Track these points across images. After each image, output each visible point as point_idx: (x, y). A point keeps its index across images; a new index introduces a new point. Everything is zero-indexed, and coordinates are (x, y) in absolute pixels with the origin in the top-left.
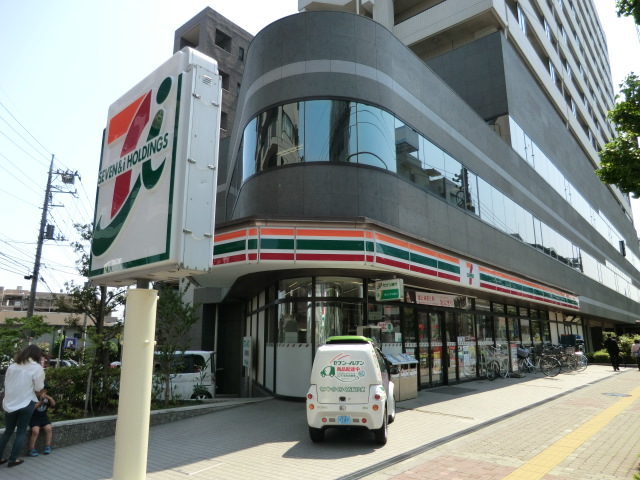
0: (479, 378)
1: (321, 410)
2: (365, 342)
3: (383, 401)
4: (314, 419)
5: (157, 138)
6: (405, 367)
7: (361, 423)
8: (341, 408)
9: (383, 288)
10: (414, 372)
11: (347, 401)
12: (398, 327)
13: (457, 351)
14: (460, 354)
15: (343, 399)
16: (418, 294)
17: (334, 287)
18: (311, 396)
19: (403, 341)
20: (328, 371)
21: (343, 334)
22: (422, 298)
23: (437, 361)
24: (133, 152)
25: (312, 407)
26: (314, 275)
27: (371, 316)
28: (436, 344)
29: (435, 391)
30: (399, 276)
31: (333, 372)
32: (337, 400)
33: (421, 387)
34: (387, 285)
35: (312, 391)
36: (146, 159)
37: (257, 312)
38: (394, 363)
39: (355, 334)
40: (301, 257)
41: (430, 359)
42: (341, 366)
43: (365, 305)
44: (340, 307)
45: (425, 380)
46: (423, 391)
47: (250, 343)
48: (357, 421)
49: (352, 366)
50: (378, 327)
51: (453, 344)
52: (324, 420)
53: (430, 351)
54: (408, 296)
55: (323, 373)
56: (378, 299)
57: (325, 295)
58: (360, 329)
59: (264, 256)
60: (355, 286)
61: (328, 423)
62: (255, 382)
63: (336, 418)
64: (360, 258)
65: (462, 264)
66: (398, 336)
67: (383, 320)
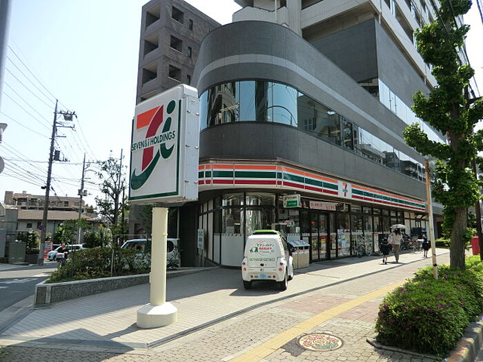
0: (351, 256)
1: (250, 270)
2: (276, 234)
3: (285, 266)
4: (246, 276)
5: (168, 132)
6: (301, 248)
7: (272, 278)
8: (261, 270)
9: (288, 200)
10: (307, 252)
11: (265, 266)
12: (298, 223)
13: (337, 239)
14: (339, 240)
15: (262, 265)
16: (311, 202)
17: (257, 198)
18: (244, 264)
19: (301, 232)
20: (254, 250)
21: (263, 229)
22: (314, 205)
23: (324, 245)
24: (154, 137)
25: (245, 269)
26: (245, 191)
27: (280, 217)
28: (323, 234)
29: (321, 264)
30: (298, 192)
31: (256, 250)
32: (259, 266)
33: (311, 261)
34: (291, 198)
35: (245, 260)
36: (162, 142)
37: (207, 213)
38: (294, 245)
39: (270, 228)
40: (237, 182)
41: (319, 244)
42: (261, 247)
43: (276, 210)
44: (261, 211)
45: (315, 257)
46: (313, 263)
47: (203, 234)
48: (270, 277)
49: (267, 247)
50: (285, 224)
51: (335, 234)
52: (252, 277)
53: (319, 238)
54: (305, 204)
55: (251, 251)
56: (285, 207)
57: (252, 204)
58: (273, 225)
59: (215, 182)
60: (271, 198)
61: (254, 278)
62: (207, 258)
63: (259, 275)
64: (273, 183)
65: (340, 184)
66: (298, 229)
67: (288, 219)
